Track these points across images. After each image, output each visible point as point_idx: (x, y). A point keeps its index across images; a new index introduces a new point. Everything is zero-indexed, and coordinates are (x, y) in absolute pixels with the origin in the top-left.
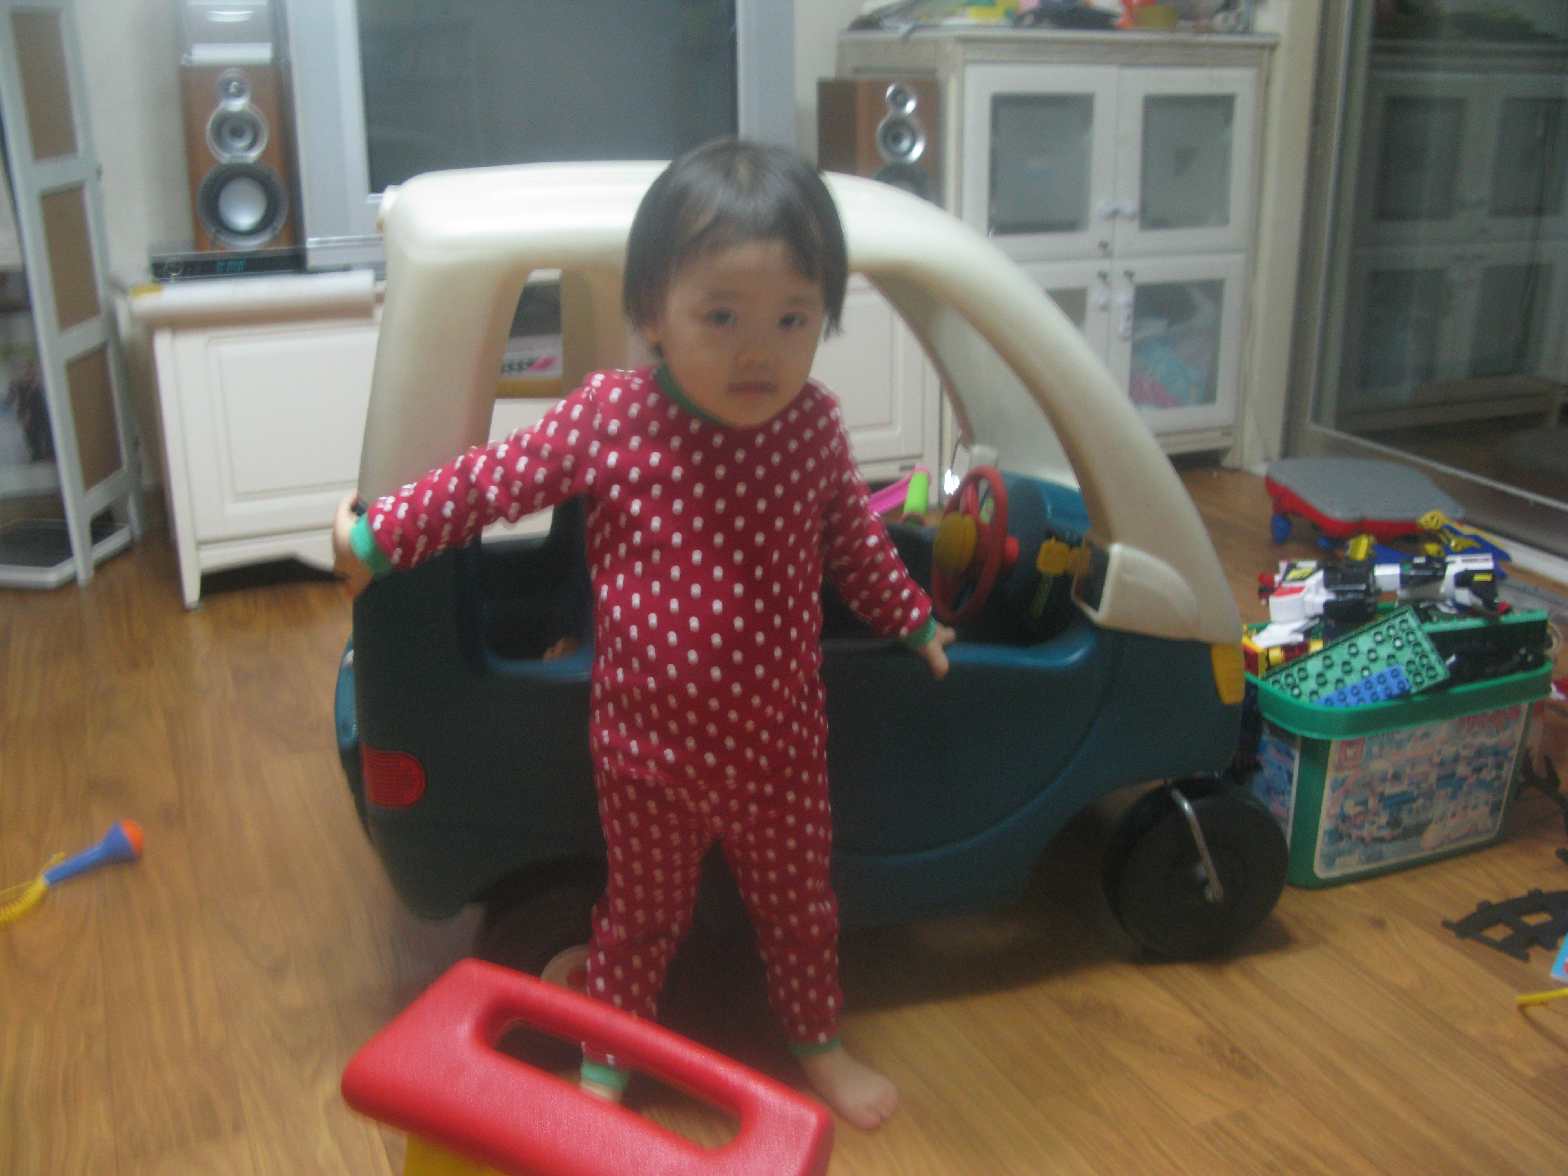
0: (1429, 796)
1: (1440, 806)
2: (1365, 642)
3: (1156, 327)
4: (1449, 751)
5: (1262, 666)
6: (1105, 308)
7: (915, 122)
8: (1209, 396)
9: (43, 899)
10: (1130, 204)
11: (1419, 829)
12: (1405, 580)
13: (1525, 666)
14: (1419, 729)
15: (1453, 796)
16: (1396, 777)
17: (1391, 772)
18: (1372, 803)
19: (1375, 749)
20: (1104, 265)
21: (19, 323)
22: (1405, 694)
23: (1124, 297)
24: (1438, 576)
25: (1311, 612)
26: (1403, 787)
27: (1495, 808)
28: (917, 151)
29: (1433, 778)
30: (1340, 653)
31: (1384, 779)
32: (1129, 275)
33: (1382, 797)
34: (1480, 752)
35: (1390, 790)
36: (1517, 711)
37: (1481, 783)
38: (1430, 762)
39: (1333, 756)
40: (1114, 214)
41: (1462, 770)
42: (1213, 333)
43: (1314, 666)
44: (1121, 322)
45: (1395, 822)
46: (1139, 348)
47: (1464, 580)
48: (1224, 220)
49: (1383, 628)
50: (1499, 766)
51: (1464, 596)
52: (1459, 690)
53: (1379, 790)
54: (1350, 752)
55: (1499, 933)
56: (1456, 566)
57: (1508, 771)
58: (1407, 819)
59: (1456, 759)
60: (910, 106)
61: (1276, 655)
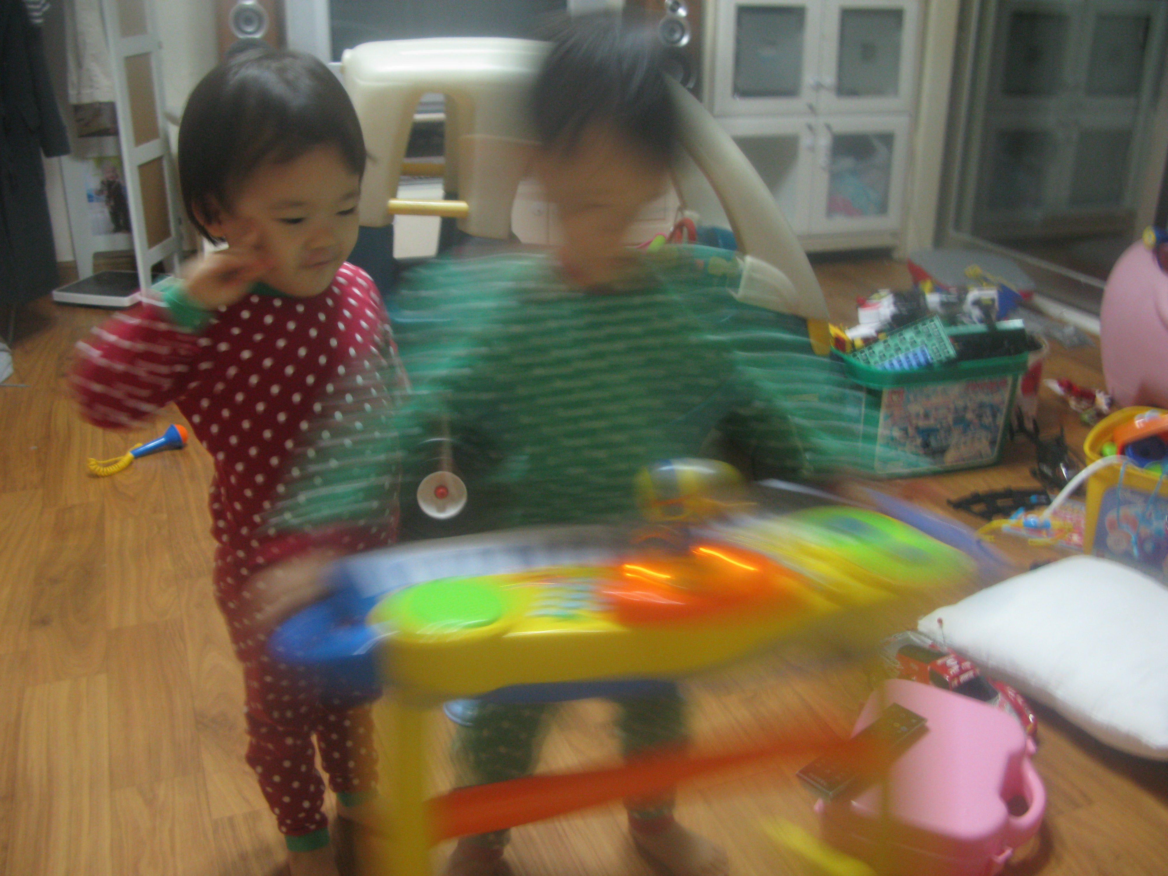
0: (949, 430)
1: (955, 438)
2: (909, 335)
3: (847, 163)
4: (960, 404)
5: (848, 348)
6: (812, 149)
7: (685, 23)
8: (883, 208)
9: (131, 463)
10: (830, 79)
11: (942, 451)
12: (943, 304)
13: (1008, 353)
14: (940, 387)
15: (964, 432)
16: (926, 416)
17: (921, 412)
18: (911, 431)
19: (911, 397)
20: (811, 120)
21: (109, 140)
22: (929, 365)
23: (824, 141)
24: (961, 299)
25: (883, 318)
26: (931, 422)
27: (993, 443)
28: (685, 41)
29: (950, 419)
30: (893, 342)
31: (918, 416)
32: (828, 127)
33: (917, 428)
34: (981, 405)
35: (922, 423)
36: (1005, 383)
37: (983, 427)
38: (948, 409)
39: (885, 399)
40: (819, 87)
41: (969, 416)
42: (886, 168)
43: (878, 348)
44: (822, 158)
45: (926, 445)
46: (835, 177)
47: (977, 303)
48: (895, 92)
49: (921, 327)
50: (994, 416)
51: (976, 313)
52: (966, 365)
53: (914, 422)
54: (895, 398)
55: (978, 508)
56: (973, 294)
57: (1001, 421)
58: (933, 443)
59: (965, 408)
60: (682, 12)
61: (858, 343)
